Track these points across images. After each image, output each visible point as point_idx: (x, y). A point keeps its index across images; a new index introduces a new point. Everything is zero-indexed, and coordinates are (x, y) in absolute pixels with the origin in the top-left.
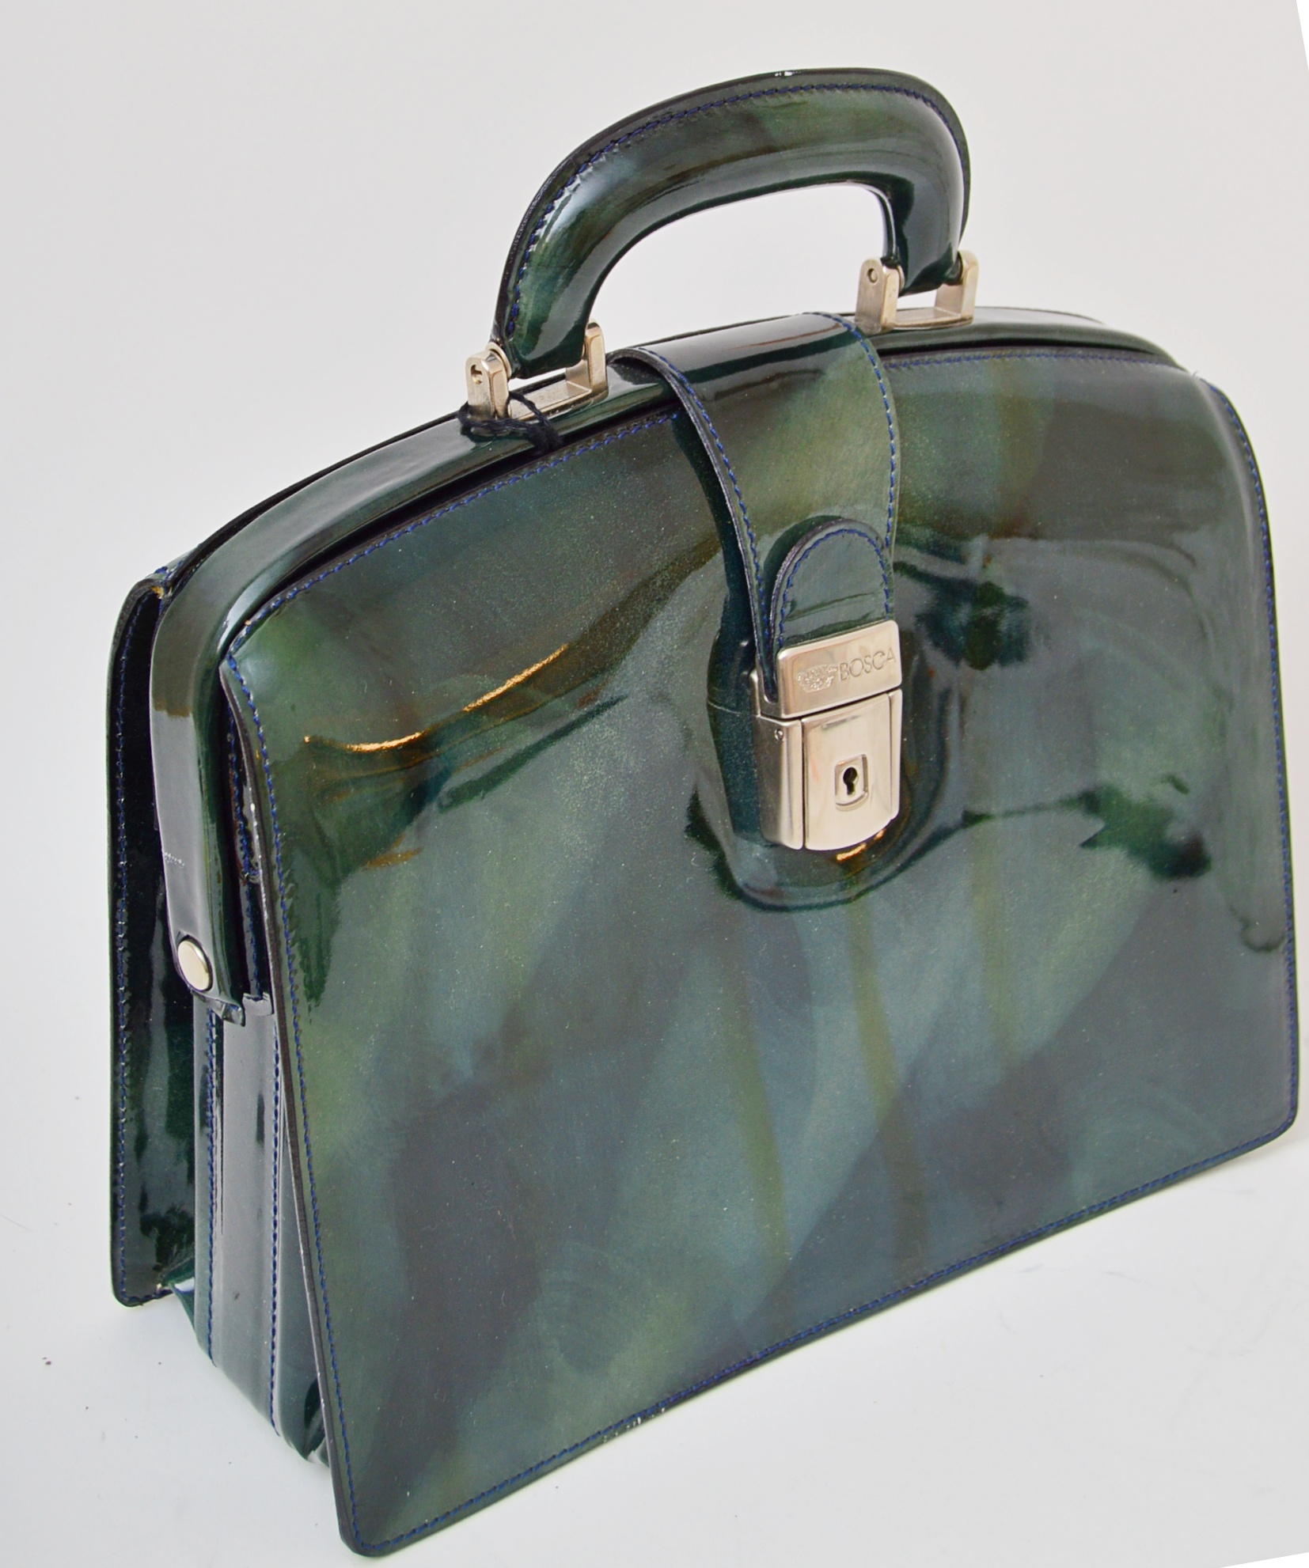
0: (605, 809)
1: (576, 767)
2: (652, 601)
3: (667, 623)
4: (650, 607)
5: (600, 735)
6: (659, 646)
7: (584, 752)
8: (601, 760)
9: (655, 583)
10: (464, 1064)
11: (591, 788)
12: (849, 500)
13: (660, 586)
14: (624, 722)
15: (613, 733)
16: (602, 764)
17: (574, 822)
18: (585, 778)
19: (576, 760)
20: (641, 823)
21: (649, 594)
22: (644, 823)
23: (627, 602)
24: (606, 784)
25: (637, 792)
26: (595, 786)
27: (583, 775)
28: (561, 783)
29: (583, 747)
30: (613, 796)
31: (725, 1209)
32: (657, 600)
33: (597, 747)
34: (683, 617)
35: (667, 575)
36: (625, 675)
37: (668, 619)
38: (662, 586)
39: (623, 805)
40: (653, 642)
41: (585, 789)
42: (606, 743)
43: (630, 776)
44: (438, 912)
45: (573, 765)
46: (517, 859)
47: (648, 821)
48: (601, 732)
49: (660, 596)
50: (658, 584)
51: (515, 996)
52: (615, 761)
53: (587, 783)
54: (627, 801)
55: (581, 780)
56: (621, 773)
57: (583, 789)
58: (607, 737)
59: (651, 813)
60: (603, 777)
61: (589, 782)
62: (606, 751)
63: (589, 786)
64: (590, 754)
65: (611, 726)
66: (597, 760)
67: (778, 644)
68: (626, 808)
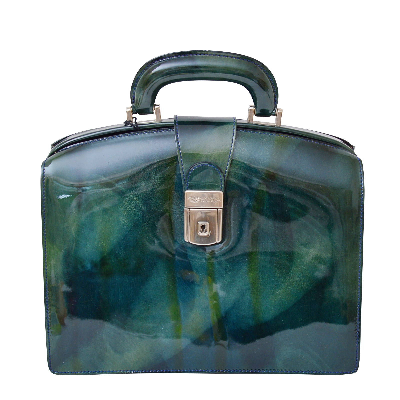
0: (134, 217)
1: (125, 204)
2: (152, 170)
3: (156, 176)
5: (133, 198)
6: (153, 181)
7: (128, 201)
8: (133, 204)
9: (154, 166)
10: (88, 266)
11: (130, 210)
12: (214, 159)
14: (140, 197)
15: (137, 199)
16: (133, 205)
17: (124, 217)
18: (128, 207)
19: (125, 202)
20: (146, 224)
21: (152, 168)
22: (147, 224)
23: (145, 169)
24: (135, 211)
25: (145, 216)
28: (121, 207)
29: (127, 200)
30: (137, 214)
31: (163, 328)
33: (132, 201)
37: (156, 175)
38: (156, 167)
39: (140, 218)
40: (151, 180)
41: (128, 210)
43: (142, 211)
44: (83, 227)
45: (124, 203)
46: (106, 221)
47: (148, 224)
48: (133, 197)
50: (155, 167)
51: (104, 254)
52: (138, 206)
53: (128, 209)
54: (141, 217)
55: (127, 208)
56: (139, 209)
57: (127, 210)
58: (135, 199)
59: (149, 222)
60: (133, 209)
61: (129, 209)
62: (135, 203)
63: (129, 210)
64: (130, 202)
65: (136, 197)
66: (132, 204)
67: (184, 189)
68: (141, 219)
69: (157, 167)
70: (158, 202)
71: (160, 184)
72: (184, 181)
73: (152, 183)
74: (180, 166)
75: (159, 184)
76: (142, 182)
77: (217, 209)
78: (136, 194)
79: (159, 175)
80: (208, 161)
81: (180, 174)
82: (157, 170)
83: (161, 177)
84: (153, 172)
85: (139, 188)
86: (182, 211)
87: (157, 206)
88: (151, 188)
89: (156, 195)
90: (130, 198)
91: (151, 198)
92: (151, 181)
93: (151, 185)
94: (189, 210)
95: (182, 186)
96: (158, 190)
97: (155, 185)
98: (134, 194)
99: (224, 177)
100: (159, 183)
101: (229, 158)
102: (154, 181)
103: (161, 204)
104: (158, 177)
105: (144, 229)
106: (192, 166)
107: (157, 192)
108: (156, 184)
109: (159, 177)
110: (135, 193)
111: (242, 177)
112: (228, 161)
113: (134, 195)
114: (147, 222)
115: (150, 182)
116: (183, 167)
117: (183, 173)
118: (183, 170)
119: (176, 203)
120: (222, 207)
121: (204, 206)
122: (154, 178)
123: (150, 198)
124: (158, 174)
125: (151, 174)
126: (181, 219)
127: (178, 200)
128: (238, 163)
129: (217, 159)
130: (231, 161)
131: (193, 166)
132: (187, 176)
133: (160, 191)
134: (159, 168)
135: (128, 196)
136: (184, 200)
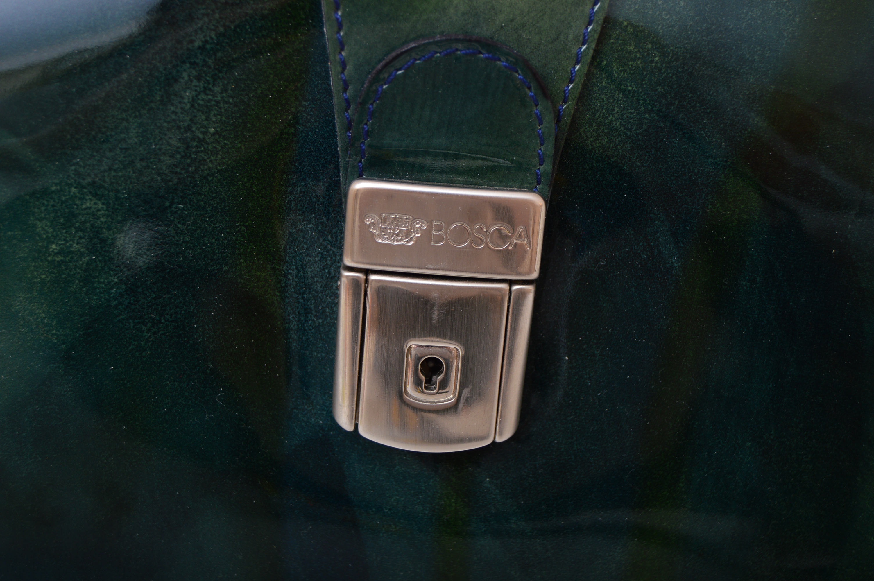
0: (86, 294)
1: (39, 229)
2: (184, 62)
3: (202, 96)
4: (179, 68)
5: (78, 202)
6: (184, 121)
7: (52, 215)
8: (80, 234)
11: (62, 261)
12: (512, 21)
13: (199, 48)
15: (100, 206)
16: (81, 238)
17: (35, 294)
19: (40, 220)
20: (144, 328)
22: (149, 330)
24: (87, 264)
25: (140, 290)
26: (70, 261)
27: (50, 243)
28: (15, 242)
29: (50, 208)
30: (99, 282)
32: (191, 63)
33: (75, 216)
34: (230, 97)
35: (213, 36)
36: (124, 140)
37: (204, 92)
38: (202, 48)
39: (115, 299)
41: (53, 261)
42: (87, 214)
43: (127, 266)
45: (35, 226)
47: (155, 329)
48: (80, 199)
49: (197, 61)
52: (103, 241)
53: (56, 254)
54: (121, 295)
55: (47, 248)
56: (112, 259)
57: (49, 258)
58: (90, 208)
59: (160, 321)
60: (82, 254)
61: (59, 253)
62: (88, 225)
63: (59, 258)
64: (62, 220)
65: (96, 195)
66: (73, 230)
67: (346, 168)
68: (120, 304)
69: (208, 46)
70: (210, 229)
71: (220, 135)
72: (349, 128)
73: (179, 128)
74: (330, 47)
75: (213, 134)
76: (127, 121)
77: (511, 283)
78: (94, 182)
79: (217, 89)
80: (477, 31)
81: (329, 92)
82: (210, 62)
83: (226, 102)
84: (185, 75)
85: (112, 154)
86: (329, 273)
87: (206, 245)
88: (172, 156)
89: (200, 194)
90: (64, 198)
91: (172, 203)
92: (173, 117)
93: (173, 142)
94: (366, 280)
95: (335, 155)
96: (210, 169)
97: (193, 139)
98: (84, 183)
99: (558, 118)
100: (216, 133)
101: (589, 24)
102: (191, 120)
103: (225, 238)
104: (209, 101)
105: (137, 354)
106: (394, 54)
107: (205, 178)
108: (201, 136)
109: (217, 102)
110: (89, 175)
111: (645, 127)
112: (581, 38)
113: (84, 187)
114: (154, 319)
115: (169, 122)
116: (343, 54)
117: (345, 89)
118: (343, 72)
119: (301, 234)
120: (535, 275)
121: (442, 265)
122: (192, 106)
123: (167, 204)
124: (214, 85)
125: (176, 81)
126: (324, 311)
127: (310, 222)
128: (630, 52)
129: (524, 25)
130: (596, 36)
131: (399, 51)
132: (363, 104)
133: (218, 171)
134: (219, 55)
135: (54, 188)
136: (344, 221)
